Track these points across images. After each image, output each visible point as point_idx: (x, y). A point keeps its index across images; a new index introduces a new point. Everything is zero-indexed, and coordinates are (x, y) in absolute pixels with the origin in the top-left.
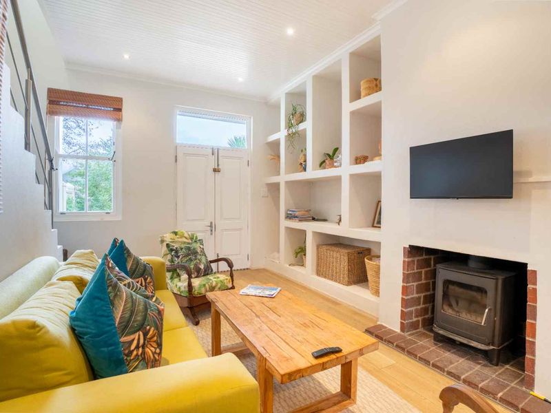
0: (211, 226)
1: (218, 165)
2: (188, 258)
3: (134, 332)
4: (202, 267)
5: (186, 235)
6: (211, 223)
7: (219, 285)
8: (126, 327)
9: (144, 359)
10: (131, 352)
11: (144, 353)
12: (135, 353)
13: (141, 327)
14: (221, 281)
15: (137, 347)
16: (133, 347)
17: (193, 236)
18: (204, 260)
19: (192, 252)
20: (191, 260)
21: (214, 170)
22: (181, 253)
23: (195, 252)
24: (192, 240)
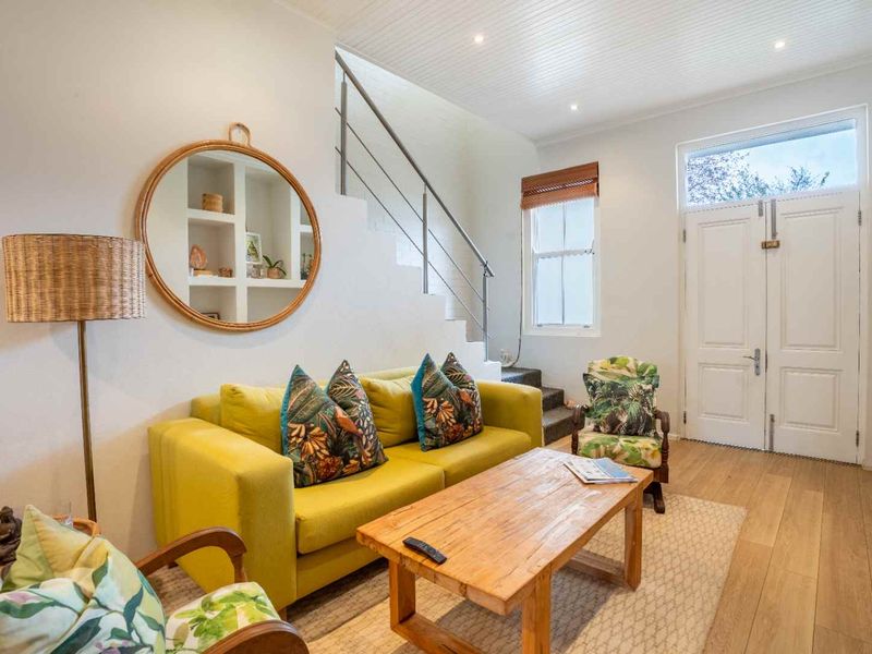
0: (757, 358)
1: (774, 235)
2: (605, 401)
3: (297, 423)
4: (624, 419)
5: (631, 365)
6: (758, 351)
7: (627, 454)
8: (293, 415)
9: (300, 448)
10: (291, 438)
11: (302, 444)
12: (294, 439)
13: (305, 421)
14: (633, 449)
15: (298, 436)
16: (294, 433)
17: (645, 367)
18: (634, 408)
19: (616, 392)
20: (609, 404)
21: (765, 246)
22: (599, 391)
23: (623, 394)
24: (641, 374)
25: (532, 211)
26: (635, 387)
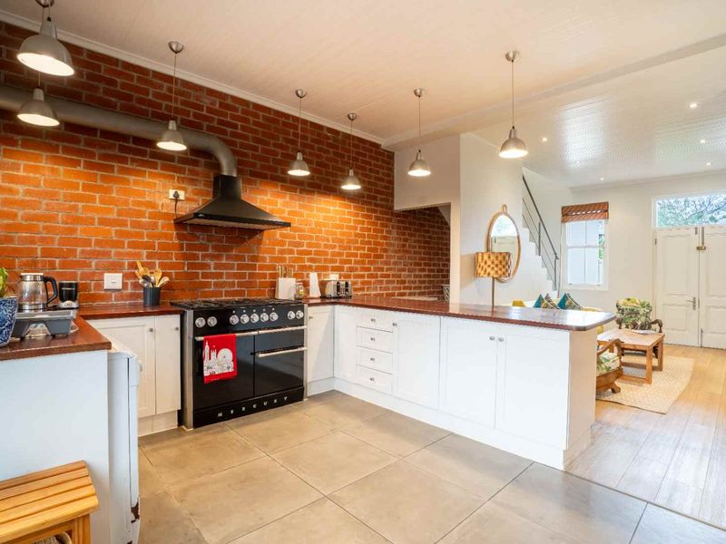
0: (694, 302)
1: (703, 243)
2: (629, 316)
4: (639, 323)
5: (637, 301)
6: (695, 299)
17: (644, 303)
18: (643, 319)
19: (634, 312)
20: (631, 317)
21: (698, 248)
22: (625, 312)
23: (637, 313)
24: (643, 305)
25: (567, 224)
26: (642, 311)
